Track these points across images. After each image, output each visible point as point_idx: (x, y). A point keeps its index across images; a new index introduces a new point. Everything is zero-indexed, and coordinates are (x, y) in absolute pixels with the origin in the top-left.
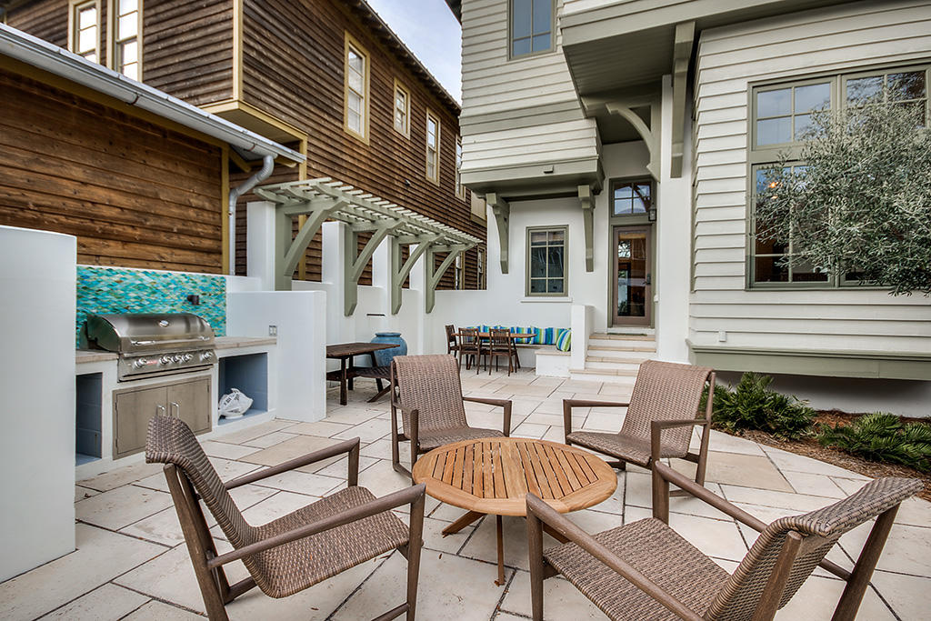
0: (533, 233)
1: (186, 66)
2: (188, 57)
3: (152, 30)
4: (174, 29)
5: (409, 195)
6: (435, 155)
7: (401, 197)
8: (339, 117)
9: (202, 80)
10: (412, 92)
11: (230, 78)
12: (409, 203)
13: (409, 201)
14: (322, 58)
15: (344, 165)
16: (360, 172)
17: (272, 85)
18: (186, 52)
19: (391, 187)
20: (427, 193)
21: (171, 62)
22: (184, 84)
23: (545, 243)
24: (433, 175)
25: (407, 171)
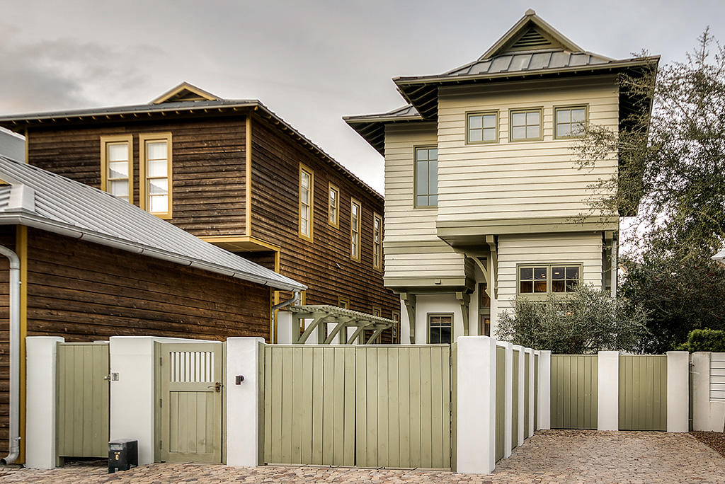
0: (431, 318)
1: (209, 207)
2: (211, 201)
3: (180, 177)
4: (199, 181)
5: (339, 276)
6: (357, 235)
7: (334, 279)
8: (295, 227)
9: (222, 218)
10: (341, 189)
11: (244, 221)
12: (338, 282)
13: (339, 280)
14: (287, 189)
15: (299, 262)
16: (308, 265)
17: (263, 219)
18: (209, 198)
19: (327, 272)
20: (352, 271)
21: (197, 203)
22: (207, 219)
23: (439, 325)
24: (355, 254)
25: (337, 256)
